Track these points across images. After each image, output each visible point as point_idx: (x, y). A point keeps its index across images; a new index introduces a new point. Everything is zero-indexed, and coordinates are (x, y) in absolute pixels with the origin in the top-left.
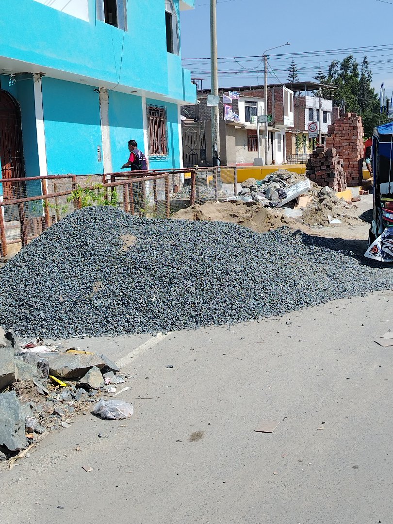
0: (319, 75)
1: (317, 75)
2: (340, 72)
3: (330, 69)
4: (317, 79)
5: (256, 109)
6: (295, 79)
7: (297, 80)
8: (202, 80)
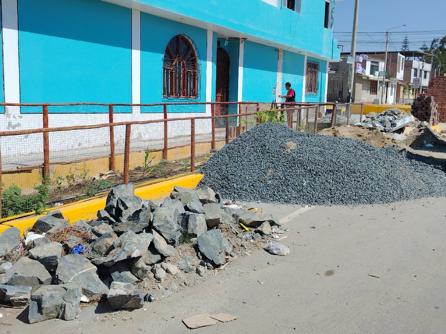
0: (423, 47)
1: (422, 47)
2: (439, 45)
3: (432, 43)
4: (422, 49)
5: (378, 67)
6: (407, 48)
7: (408, 49)
8: (343, 46)
